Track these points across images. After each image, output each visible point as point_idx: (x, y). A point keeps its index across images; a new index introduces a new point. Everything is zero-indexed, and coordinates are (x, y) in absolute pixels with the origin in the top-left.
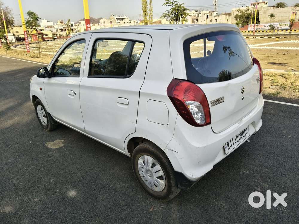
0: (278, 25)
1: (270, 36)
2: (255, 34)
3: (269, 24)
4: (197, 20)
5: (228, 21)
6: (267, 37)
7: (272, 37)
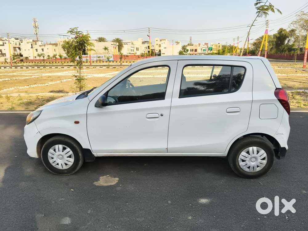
0: (104, 57)
1: (108, 66)
2: (92, 65)
3: (96, 56)
4: (19, 48)
5: (55, 51)
6: (105, 67)
7: (110, 67)
